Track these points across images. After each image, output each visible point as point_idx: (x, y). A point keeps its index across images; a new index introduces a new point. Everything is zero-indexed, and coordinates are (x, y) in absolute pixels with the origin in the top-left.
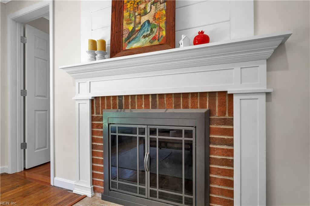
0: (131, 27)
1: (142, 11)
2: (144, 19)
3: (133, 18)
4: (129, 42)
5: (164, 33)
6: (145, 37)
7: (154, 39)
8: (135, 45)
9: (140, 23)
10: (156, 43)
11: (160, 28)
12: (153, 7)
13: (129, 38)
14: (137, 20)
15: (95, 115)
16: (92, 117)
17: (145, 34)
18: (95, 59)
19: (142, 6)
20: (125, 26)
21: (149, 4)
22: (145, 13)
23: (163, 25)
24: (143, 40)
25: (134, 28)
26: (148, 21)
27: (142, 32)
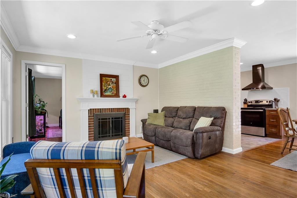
0: (105, 88)
1: (109, 84)
2: (109, 87)
3: (106, 86)
4: (105, 93)
5: (115, 92)
6: (110, 92)
7: (113, 93)
8: (107, 94)
9: (108, 88)
10: (113, 94)
11: (114, 91)
12: (112, 84)
13: (104, 91)
14: (107, 87)
15: (90, 115)
16: (89, 116)
17: (110, 91)
18: (94, 97)
19: (109, 83)
20: (103, 87)
21: (111, 83)
22: (110, 85)
23: (115, 90)
24: (109, 93)
25: (106, 89)
26: (111, 88)
27: (109, 90)
